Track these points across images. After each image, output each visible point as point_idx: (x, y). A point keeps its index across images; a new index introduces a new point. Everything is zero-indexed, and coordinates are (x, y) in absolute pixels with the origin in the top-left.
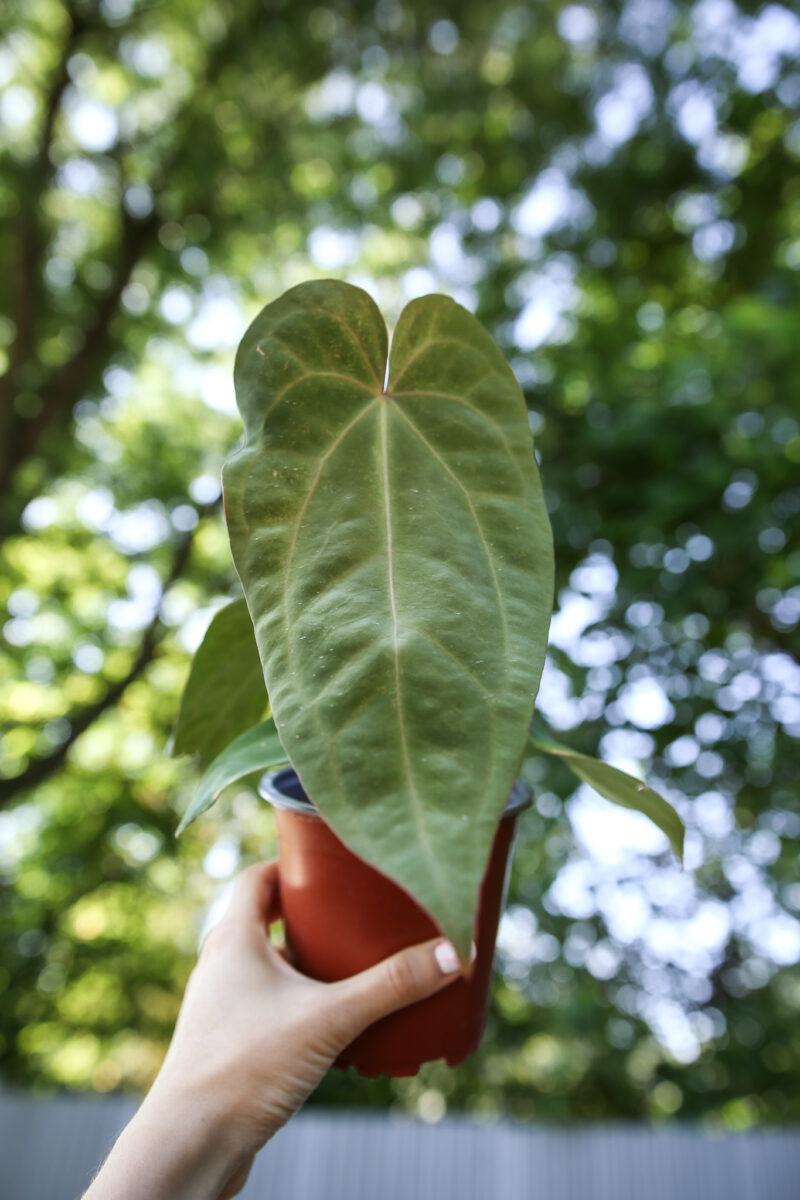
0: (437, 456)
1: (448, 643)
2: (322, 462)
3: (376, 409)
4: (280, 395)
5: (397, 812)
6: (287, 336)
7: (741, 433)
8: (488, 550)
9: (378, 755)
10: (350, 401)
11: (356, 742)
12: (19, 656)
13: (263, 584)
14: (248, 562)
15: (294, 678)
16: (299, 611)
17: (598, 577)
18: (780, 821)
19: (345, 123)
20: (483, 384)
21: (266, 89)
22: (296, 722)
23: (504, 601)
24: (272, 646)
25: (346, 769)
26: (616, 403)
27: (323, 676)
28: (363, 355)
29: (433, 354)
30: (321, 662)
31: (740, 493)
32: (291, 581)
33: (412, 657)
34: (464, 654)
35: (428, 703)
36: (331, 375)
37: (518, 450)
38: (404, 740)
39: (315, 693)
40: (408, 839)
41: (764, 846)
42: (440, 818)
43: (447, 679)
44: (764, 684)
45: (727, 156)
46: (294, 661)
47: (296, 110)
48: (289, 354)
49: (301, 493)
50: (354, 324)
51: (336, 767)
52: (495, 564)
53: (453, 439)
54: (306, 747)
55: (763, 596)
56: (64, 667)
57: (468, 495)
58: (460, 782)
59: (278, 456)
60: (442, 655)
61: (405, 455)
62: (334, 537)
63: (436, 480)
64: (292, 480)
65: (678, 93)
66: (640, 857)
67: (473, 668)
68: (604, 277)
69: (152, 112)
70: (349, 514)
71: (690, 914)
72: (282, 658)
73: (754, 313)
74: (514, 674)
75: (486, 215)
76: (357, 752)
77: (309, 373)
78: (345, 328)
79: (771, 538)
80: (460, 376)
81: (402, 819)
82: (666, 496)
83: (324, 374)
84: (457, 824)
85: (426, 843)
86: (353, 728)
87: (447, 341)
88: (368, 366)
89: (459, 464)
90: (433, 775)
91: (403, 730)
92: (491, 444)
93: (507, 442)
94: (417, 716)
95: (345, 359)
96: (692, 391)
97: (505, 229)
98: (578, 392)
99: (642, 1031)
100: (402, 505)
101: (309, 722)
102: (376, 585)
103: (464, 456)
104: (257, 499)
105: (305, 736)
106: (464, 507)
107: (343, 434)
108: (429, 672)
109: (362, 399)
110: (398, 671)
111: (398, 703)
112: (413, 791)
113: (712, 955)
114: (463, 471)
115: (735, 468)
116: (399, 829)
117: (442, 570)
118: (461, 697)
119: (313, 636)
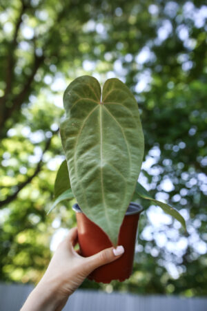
0: (114, 119)
1: (115, 166)
2: (85, 121)
3: (99, 107)
4: (74, 104)
5: (100, 209)
6: (76, 90)
7: (193, 116)
8: (127, 142)
9: (96, 194)
10: (92, 105)
11: (90, 191)
12: (5, 169)
13: (69, 151)
14: (66, 146)
15: (76, 174)
16: (78, 158)
17: (156, 152)
18: (202, 217)
19: (93, 33)
20: (126, 101)
21: (72, 24)
22: (76, 186)
23: (130, 155)
24: (71, 167)
25: (88, 198)
26: (161, 107)
27: (83, 174)
28: (95, 94)
29: (114, 93)
30: (82, 171)
31: (193, 131)
32: (76, 150)
33: (105, 169)
34: (119, 168)
35: (109, 181)
36: (87, 99)
37: (136, 117)
38: (103, 190)
39: (81, 179)
40: (102, 215)
41: (197, 223)
42: (111, 210)
43: (114, 175)
44: (198, 181)
45: (191, 44)
46: (76, 170)
47: (80, 30)
48: (76, 94)
49: (79, 129)
50: (92, 86)
51: (85, 197)
52: (129, 146)
53: (118, 114)
54: (78, 192)
55: (198, 158)
56: (17, 172)
57: (122, 128)
58: (117, 201)
59: (73, 120)
60: (114, 169)
61: (106, 118)
62: (88, 139)
63: (114, 125)
64: (77, 126)
65: (179, 27)
66: (165, 225)
67: (121, 172)
68: (159, 75)
69: (43, 29)
70: (91, 134)
71: (177, 240)
72: (74, 170)
73: (197, 85)
74: (132, 174)
75: (129, 58)
76: (90, 193)
77: (81, 99)
78: (90, 87)
79: (201, 143)
80: (120, 98)
81: (101, 210)
82: (174, 132)
83: (85, 99)
84: (115, 211)
85: (107, 216)
86: (90, 187)
87: (116, 90)
88: (96, 97)
89: (120, 121)
90: (110, 199)
91: (103, 188)
92: (128, 115)
93: (133, 115)
94: (106, 184)
95: (91, 95)
96: (181, 105)
97: (133, 62)
98: (151, 104)
99: (165, 270)
100: (105, 131)
101: (79, 186)
102: (98, 151)
103: (121, 119)
104: (68, 130)
105: (78, 189)
106: (121, 131)
107: (90, 114)
108: (109, 173)
109: (94, 105)
110: (102, 173)
111: (102, 181)
112: (105, 203)
113: (183, 251)
114: (121, 123)
115: (192, 125)
116: (100, 213)
117: (114, 147)
118: (118, 179)
119: (81, 164)
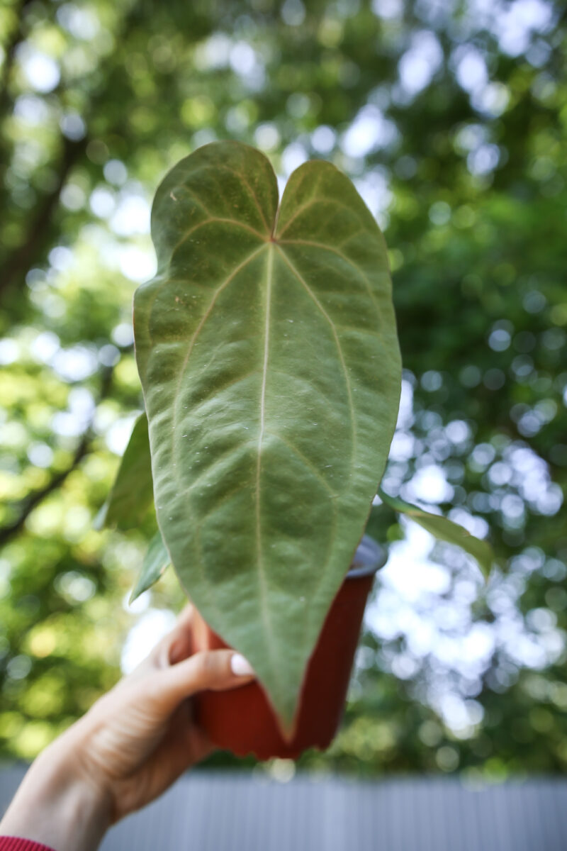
0: (312, 294)
1: (304, 448)
2: (216, 293)
3: (265, 253)
4: (187, 234)
5: (244, 591)
6: (197, 186)
8: (346, 373)
9: (235, 539)
10: (243, 244)
11: (217, 527)
13: (158, 389)
14: (149, 370)
15: (175, 468)
16: (185, 413)
20: (354, 239)
22: (171, 506)
23: (355, 417)
24: (160, 441)
25: (207, 549)
27: (198, 469)
28: (258, 208)
29: (315, 212)
30: (197, 457)
32: (182, 388)
33: (272, 458)
34: (316, 458)
35: (282, 498)
36: (230, 222)
37: (379, 294)
38: (258, 528)
39: (189, 483)
40: (253, 614)
42: (281, 597)
43: (300, 478)
46: (176, 455)
48: (196, 201)
49: (197, 317)
50: (251, 180)
51: (199, 547)
52: (351, 386)
53: (325, 281)
54: (177, 528)
57: (334, 327)
58: (302, 568)
59: (181, 285)
60: (299, 459)
61: (284, 291)
62: (219, 356)
63: (309, 314)
64: (191, 306)
67: (323, 471)
70: (235, 337)
72: (167, 452)
74: (357, 478)
76: (217, 536)
77: (212, 218)
78: (244, 183)
80: (336, 230)
81: (250, 596)
83: (224, 220)
84: (296, 603)
85: (267, 619)
86: (217, 515)
87: (327, 201)
88: (260, 216)
89: (329, 301)
90: (281, 560)
91: (259, 520)
92: (357, 287)
93: (370, 287)
94: (272, 509)
95: (243, 209)
100: (278, 332)
101: (181, 507)
102: (250, 397)
103: (335, 297)
104: (161, 319)
105: (177, 518)
106: (330, 336)
107: (236, 270)
108: (285, 472)
109: (254, 243)
110: (259, 469)
111: (257, 496)
112: (261, 572)
114: (333, 308)
116: (245, 605)
117: (305, 388)
118: (311, 495)
119: (193, 435)
